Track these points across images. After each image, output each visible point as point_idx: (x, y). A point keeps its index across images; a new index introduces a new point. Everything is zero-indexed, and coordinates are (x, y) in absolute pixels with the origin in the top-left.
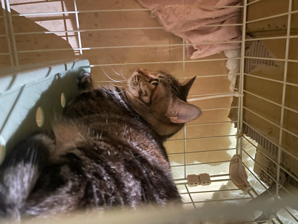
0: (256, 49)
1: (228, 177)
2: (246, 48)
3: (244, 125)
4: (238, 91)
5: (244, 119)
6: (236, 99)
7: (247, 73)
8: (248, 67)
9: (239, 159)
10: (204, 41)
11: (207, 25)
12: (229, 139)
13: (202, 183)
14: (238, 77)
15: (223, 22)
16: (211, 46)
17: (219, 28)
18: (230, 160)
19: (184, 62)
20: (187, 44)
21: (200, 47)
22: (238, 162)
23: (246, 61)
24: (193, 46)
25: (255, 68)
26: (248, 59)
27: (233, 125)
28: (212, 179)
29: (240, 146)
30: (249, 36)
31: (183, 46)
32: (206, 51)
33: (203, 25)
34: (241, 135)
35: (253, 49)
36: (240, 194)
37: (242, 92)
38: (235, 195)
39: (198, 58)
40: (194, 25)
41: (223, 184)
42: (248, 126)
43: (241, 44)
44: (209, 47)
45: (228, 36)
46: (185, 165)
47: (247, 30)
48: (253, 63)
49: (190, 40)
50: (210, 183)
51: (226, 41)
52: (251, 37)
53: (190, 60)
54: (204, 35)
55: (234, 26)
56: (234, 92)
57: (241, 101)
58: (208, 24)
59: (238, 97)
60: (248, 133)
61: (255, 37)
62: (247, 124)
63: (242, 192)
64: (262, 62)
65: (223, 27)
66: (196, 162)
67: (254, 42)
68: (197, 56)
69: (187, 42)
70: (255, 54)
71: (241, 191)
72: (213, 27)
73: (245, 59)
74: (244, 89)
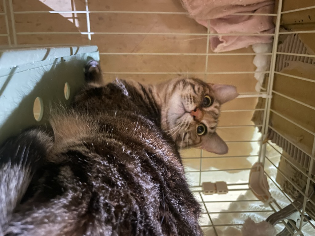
0: (291, 44)
1: (247, 187)
2: (280, 43)
3: (270, 130)
4: (266, 91)
5: (270, 123)
6: (262, 100)
7: (278, 71)
8: (280, 65)
9: (262, 168)
10: (231, 32)
11: (236, 13)
12: (250, 145)
13: (218, 192)
14: (266, 76)
15: (254, 11)
16: (239, 38)
17: (250, 17)
18: (251, 167)
19: (207, 54)
20: (212, 34)
21: (226, 38)
22: (259, 170)
23: (278, 58)
24: (218, 37)
25: (288, 65)
26: (280, 55)
27: (257, 129)
28: (229, 187)
29: (263, 153)
30: (284, 29)
31: (207, 36)
32: (233, 44)
33: (232, 12)
34: (266, 141)
35: (287, 44)
36: (261, 206)
37: (271, 93)
38: (254, 207)
39: (223, 51)
40: (222, 12)
41: (241, 193)
42: (274, 132)
43: (273, 38)
44: (236, 39)
45: (259, 28)
46: (201, 171)
47: (282, 22)
48: (286, 60)
49: (216, 30)
50: (227, 192)
51: (257, 33)
52: (286, 30)
53: (214, 53)
54: (232, 25)
55: (266, 16)
56: (262, 93)
57: (268, 104)
58: (238, 11)
59: (265, 99)
60: (274, 139)
61: (290, 30)
62: (273, 129)
63: (263, 204)
64: (298, 59)
65: (254, 16)
66: (213, 169)
67: (289, 36)
68: (221, 49)
69: (212, 32)
70: (290, 49)
71: (261, 203)
72: (243, 16)
73: (277, 55)
74: (274, 89)
